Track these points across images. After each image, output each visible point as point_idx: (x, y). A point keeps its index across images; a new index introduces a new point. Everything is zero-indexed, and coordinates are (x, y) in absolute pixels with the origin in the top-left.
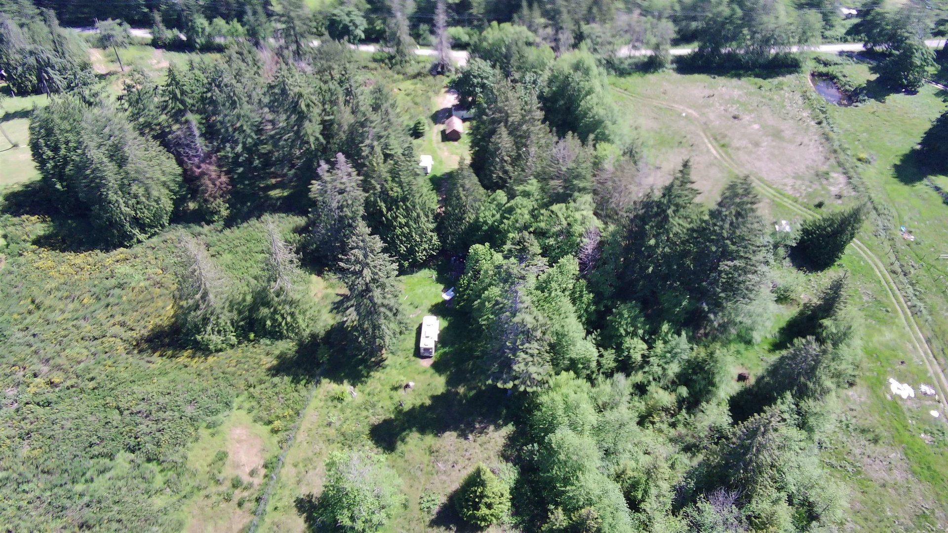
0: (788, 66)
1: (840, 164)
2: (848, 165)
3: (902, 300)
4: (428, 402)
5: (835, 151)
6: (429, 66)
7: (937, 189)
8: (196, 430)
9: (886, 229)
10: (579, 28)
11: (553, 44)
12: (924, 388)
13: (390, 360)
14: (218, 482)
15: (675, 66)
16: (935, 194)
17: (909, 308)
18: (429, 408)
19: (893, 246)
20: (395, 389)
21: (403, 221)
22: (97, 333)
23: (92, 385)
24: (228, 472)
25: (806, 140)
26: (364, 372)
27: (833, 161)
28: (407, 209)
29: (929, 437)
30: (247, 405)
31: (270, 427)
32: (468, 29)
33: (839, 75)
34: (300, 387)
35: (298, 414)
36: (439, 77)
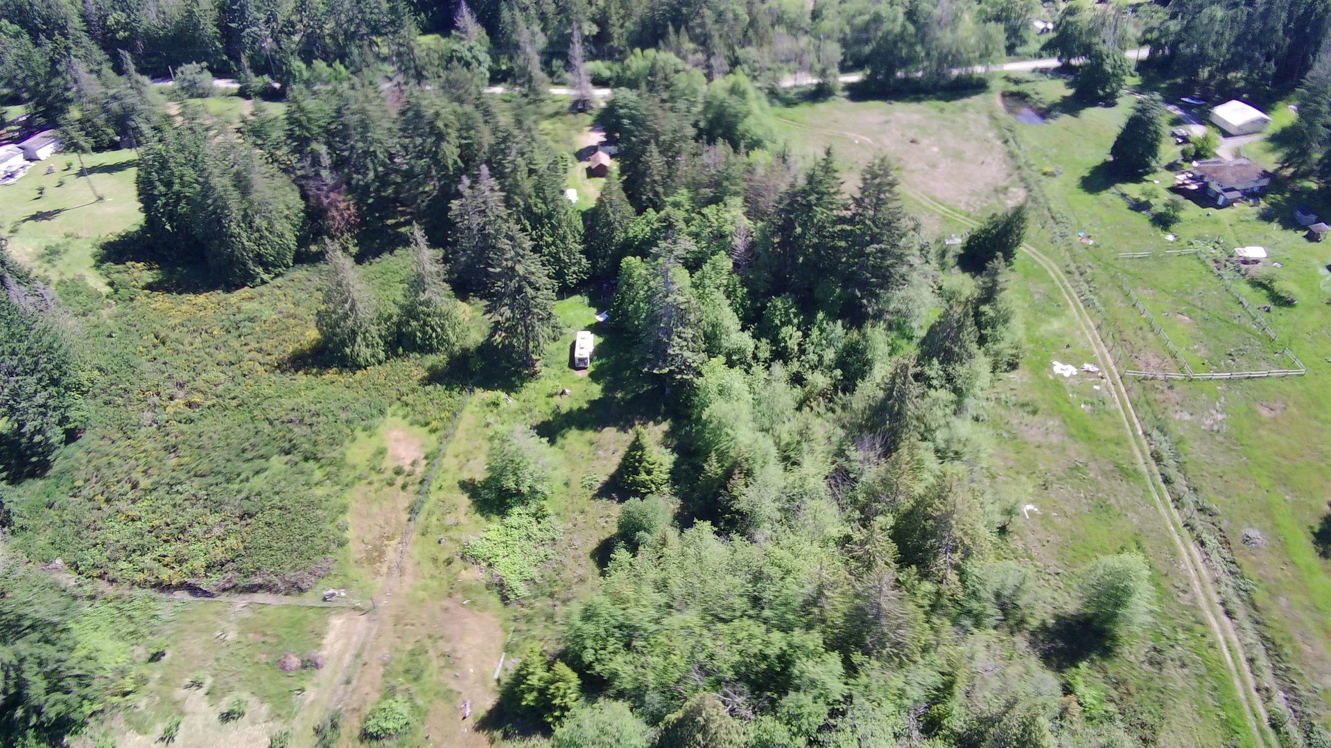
0: (976, 86)
1: (1023, 179)
2: (1031, 181)
3: (1075, 296)
4: (585, 406)
5: (1019, 168)
6: (568, 105)
7: (1124, 195)
8: (352, 431)
9: (1063, 236)
10: (734, 52)
11: (706, 71)
12: (1087, 366)
13: (544, 371)
14: (380, 472)
15: (846, 93)
16: (1120, 201)
17: (1082, 302)
18: (587, 410)
19: (1071, 250)
20: (551, 396)
21: (550, 240)
22: (233, 359)
23: (234, 403)
24: (388, 464)
25: (989, 159)
26: (518, 383)
27: (1015, 177)
28: (553, 227)
29: (1089, 407)
30: (401, 413)
31: (427, 428)
32: (608, 63)
33: (1031, 93)
34: (454, 393)
35: (455, 414)
36: (581, 115)
